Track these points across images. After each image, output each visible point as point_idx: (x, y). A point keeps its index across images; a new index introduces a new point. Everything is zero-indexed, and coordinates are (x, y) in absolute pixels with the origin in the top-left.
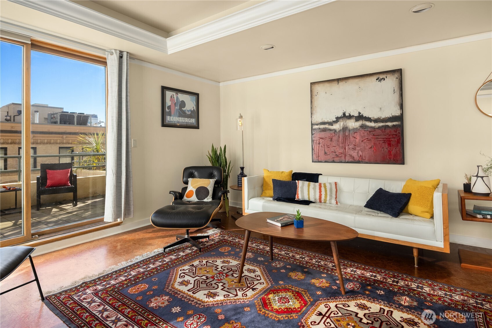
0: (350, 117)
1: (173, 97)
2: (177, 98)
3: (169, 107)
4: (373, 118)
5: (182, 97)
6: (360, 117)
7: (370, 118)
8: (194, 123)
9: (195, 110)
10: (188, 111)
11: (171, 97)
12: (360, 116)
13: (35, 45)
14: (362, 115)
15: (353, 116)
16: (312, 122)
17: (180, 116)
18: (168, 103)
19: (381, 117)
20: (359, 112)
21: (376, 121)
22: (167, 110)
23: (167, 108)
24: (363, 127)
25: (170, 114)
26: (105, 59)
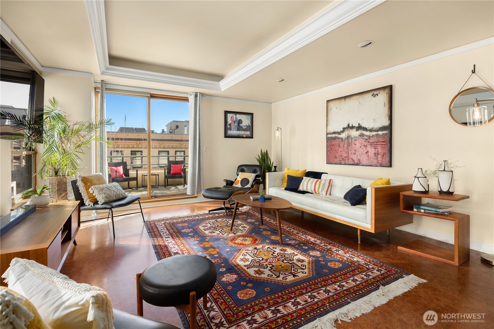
0: (352, 127)
1: (233, 118)
2: (236, 118)
3: (230, 125)
4: (368, 128)
5: (239, 117)
6: (359, 128)
7: (366, 128)
8: (249, 135)
9: (250, 125)
10: (244, 126)
11: (232, 117)
12: (359, 126)
13: (152, 96)
14: (361, 126)
15: (355, 127)
16: (327, 132)
17: (238, 130)
18: (229, 121)
19: (374, 127)
20: (359, 124)
21: (371, 130)
22: (228, 126)
23: (228, 125)
24: (362, 135)
25: (230, 129)
26: (188, 98)
